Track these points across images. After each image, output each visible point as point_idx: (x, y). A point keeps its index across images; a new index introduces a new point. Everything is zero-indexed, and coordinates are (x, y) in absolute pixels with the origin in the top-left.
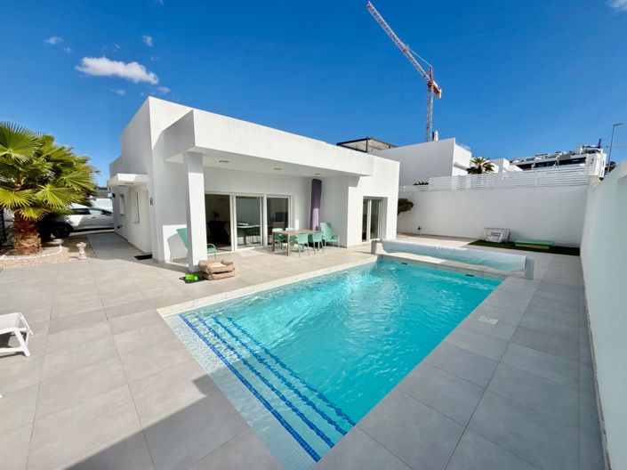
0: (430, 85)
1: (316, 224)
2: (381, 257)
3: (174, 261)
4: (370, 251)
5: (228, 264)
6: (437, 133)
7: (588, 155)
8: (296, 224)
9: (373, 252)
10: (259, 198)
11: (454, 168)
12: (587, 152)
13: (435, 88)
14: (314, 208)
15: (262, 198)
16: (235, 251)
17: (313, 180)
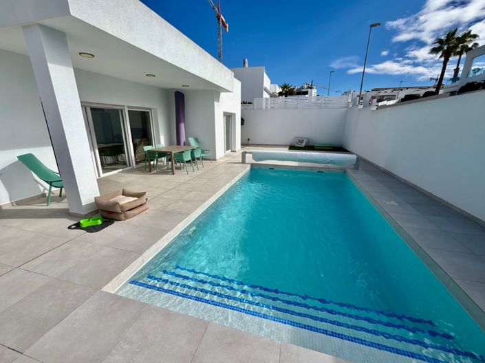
0: (219, 18)
1: (183, 139)
2: (252, 165)
3: (18, 203)
4: (241, 161)
5: (139, 195)
6: (246, 61)
7: (309, 90)
8: (161, 140)
9: (243, 162)
10: (117, 111)
11: (264, 92)
12: (308, 88)
13: (222, 21)
14: (181, 123)
15: (122, 111)
16: (101, 176)
17: (175, 92)
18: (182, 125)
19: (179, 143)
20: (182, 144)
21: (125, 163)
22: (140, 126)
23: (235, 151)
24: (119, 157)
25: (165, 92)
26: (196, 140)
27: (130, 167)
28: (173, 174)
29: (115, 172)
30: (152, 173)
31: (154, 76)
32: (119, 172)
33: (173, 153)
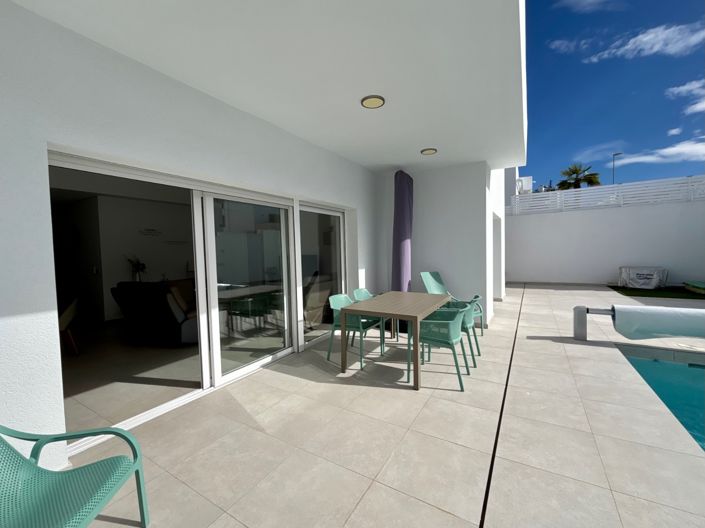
8: (359, 279)
10: (277, 211)
14: (405, 239)
15: (286, 211)
16: (217, 384)
17: (397, 173)
18: (408, 244)
19: (397, 286)
20: (405, 286)
21: (280, 333)
22: (315, 250)
23: (501, 300)
24: (270, 318)
25: (374, 175)
26: (437, 276)
27: (291, 345)
28: (416, 387)
29: (255, 366)
30: (349, 373)
31: (383, 99)
32: (265, 366)
33: (419, 320)
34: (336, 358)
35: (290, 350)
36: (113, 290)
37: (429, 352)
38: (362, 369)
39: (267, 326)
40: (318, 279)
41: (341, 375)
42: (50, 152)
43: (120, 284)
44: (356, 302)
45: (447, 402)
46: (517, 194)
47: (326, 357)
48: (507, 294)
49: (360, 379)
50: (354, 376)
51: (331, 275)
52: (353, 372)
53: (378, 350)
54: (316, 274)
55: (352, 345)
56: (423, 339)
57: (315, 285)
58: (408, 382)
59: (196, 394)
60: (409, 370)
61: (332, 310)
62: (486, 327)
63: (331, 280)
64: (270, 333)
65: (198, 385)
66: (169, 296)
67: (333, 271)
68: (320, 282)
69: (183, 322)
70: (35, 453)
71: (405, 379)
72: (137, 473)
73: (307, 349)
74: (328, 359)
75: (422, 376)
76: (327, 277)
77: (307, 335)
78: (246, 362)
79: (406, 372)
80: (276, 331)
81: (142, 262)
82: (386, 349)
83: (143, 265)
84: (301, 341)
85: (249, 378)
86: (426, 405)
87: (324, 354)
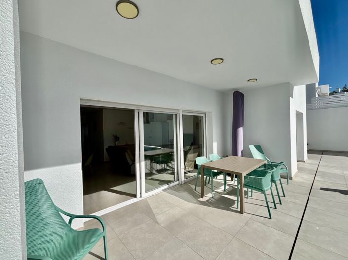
8: (213, 148)
10: (172, 115)
14: (240, 127)
15: (176, 115)
16: (143, 197)
17: (234, 92)
18: (241, 130)
20: (240, 153)
21: (173, 173)
22: (191, 131)
23: (304, 162)
24: (170, 165)
25: (222, 94)
26: (259, 148)
27: (178, 180)
28: (241, 212)
29: (160, 189)
30: (205, 199)
31: (222, 59)
32: (164, 190)
33: (244, 175)
34: (199, 189)
35: (177, 183)
36: (106, 149)
37: (252, 192)
38: (213, 198)
39: (168, 168)
40: (193, 147)
41: (201, 200)
42: (81, 99)
43: (109, 147)
44: (211, 161)
45: (259, 224)
46: (317, 96)
47: (194, 189)
48: (309, 158)
49: (211, 203)
50: (208, 201)
51: (199, 145)
52: (208, 199)
53: (222, 187)
54: (192, 145)
55: (209, 183)
56: (246, 185)
57: (191, 150)
58: (237, 208)
59: (134, 200)
60: (238, 201)
61: (197, 165)
62: (291, 178)
63: (199, 148)
64: (169, 172)
65: (135, 196)
66: (126, 154)
67: (200, 143)
68: (194, 149)
69: (132, 165)
70: (70, 222)
71: (235, 206)
72: (104, 237)
73: (185, 183)
74: (195, 190)
75: (245, 206)
76: (197, 146)
77: (186, 175)
78: (156, 187)
79: (236, 202)
80: (172, 171)
81: (118, 136)
82: (227, 187)
83: (119, 138)
84: (183, 179)
85: (157, 195)
86: (247, 224)
87: (193, 187)
